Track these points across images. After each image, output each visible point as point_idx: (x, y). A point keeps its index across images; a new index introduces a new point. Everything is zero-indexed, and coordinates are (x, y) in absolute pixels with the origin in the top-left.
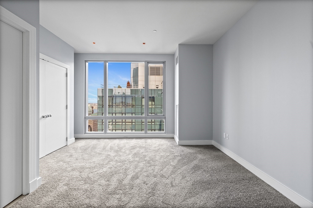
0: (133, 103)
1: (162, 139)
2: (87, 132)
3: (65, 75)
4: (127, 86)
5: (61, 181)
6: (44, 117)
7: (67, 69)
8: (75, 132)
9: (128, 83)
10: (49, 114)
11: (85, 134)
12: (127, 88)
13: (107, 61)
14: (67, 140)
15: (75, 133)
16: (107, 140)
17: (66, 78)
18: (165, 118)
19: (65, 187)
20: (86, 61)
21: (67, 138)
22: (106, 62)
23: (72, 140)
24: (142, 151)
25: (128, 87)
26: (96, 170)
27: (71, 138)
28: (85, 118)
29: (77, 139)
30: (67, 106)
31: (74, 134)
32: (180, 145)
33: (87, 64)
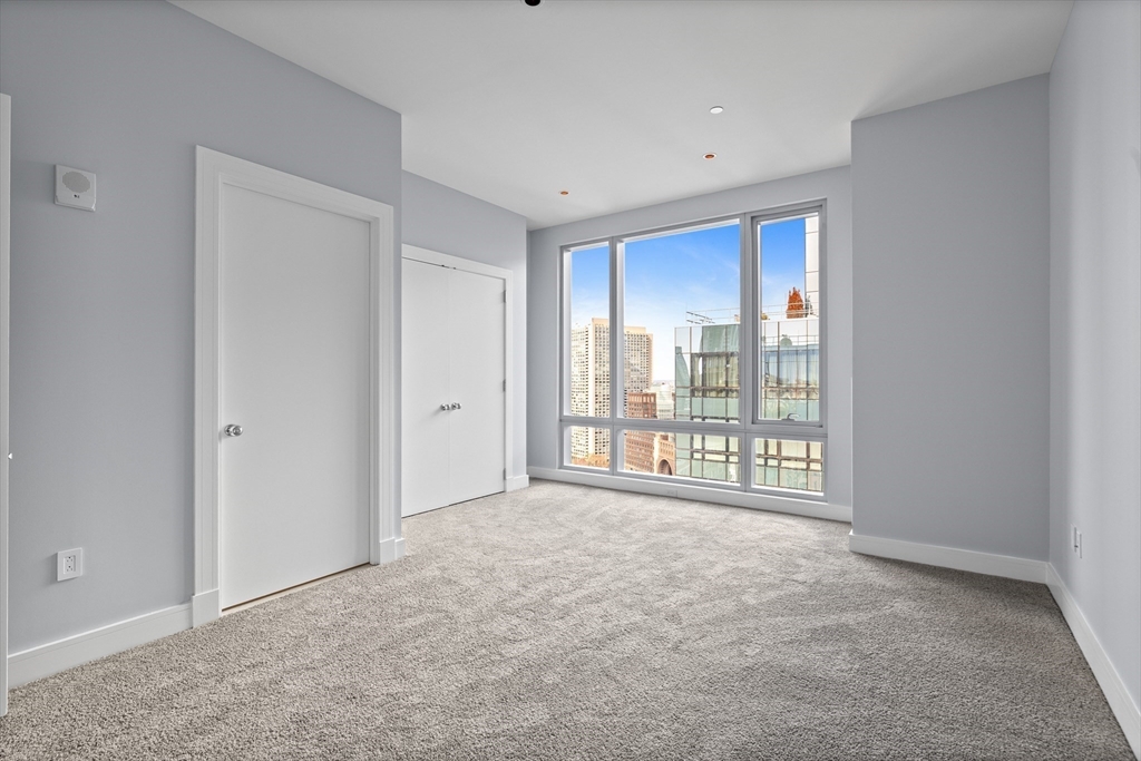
0: (811, 380)
1: (800, 520)
2: (565, 464)
3: (500, 298)
4: (791, 308)
5: (438, 560)
6: (443, 408)
7: (504, 280)
8: (531, 460)
9: (794, 297)
10: (455, 401)
11: (560, 468)
12: (789, 316)
13: (619, 239)
14: (505, 478)
15: (529, 463)
16: (612, 495)
17: (502, 304)
18: (825, 436)
19: (437, 573)
20: (564, 248)
21: (504, 471)
22: (614, 241)
23: (519, 479)
24: (683, 541)
25: (794, 312)
26: (521, 557)
27: (516, 472)
28: (561, 420)
29: (534, 479)
30: (504, 382)
31: (528, 465)
32: (855, 553)
33: (567, 256)
